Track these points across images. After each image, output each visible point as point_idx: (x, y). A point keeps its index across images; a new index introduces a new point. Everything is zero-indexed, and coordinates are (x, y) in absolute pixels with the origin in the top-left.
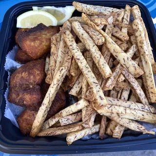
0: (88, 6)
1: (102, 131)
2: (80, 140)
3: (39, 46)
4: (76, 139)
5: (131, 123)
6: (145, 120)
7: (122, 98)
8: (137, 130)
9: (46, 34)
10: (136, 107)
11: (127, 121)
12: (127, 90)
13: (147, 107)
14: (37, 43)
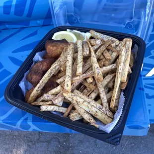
0: (98, 34)
1: (66, 114)
2: (49, 112)
3: (54, 50)
4: (46, 110)
5: (85, 114)
6: (97, 117)
7: (90, 97)
8: (88, 121)
9: (63, 45)
10: (95, 105)
11: (83, 111)
12: (95, 93)
13: (104, 109)
14: (55, 48)
